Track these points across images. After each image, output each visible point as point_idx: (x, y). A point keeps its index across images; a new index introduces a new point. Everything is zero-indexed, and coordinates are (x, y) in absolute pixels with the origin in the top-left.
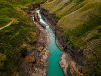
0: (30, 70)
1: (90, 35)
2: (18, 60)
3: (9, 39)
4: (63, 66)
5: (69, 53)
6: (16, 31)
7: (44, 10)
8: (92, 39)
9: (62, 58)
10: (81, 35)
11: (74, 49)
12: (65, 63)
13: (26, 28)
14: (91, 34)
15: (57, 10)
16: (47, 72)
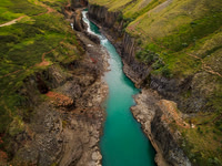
0: (58, 122)
1: (207, 43)
2: (28, 94)
3: (7, 49)
4: (142, 117)
5: (155, 89)
6: (26, 37)
7: (96, 7)
8: (215, 50)
9: (139, 101)
10: (186, 46)
11: (169, 79)
12: (146, 111)
13: (54, 36)
14: (211, 41)
15: (127, 4)
16: (102, 130)
